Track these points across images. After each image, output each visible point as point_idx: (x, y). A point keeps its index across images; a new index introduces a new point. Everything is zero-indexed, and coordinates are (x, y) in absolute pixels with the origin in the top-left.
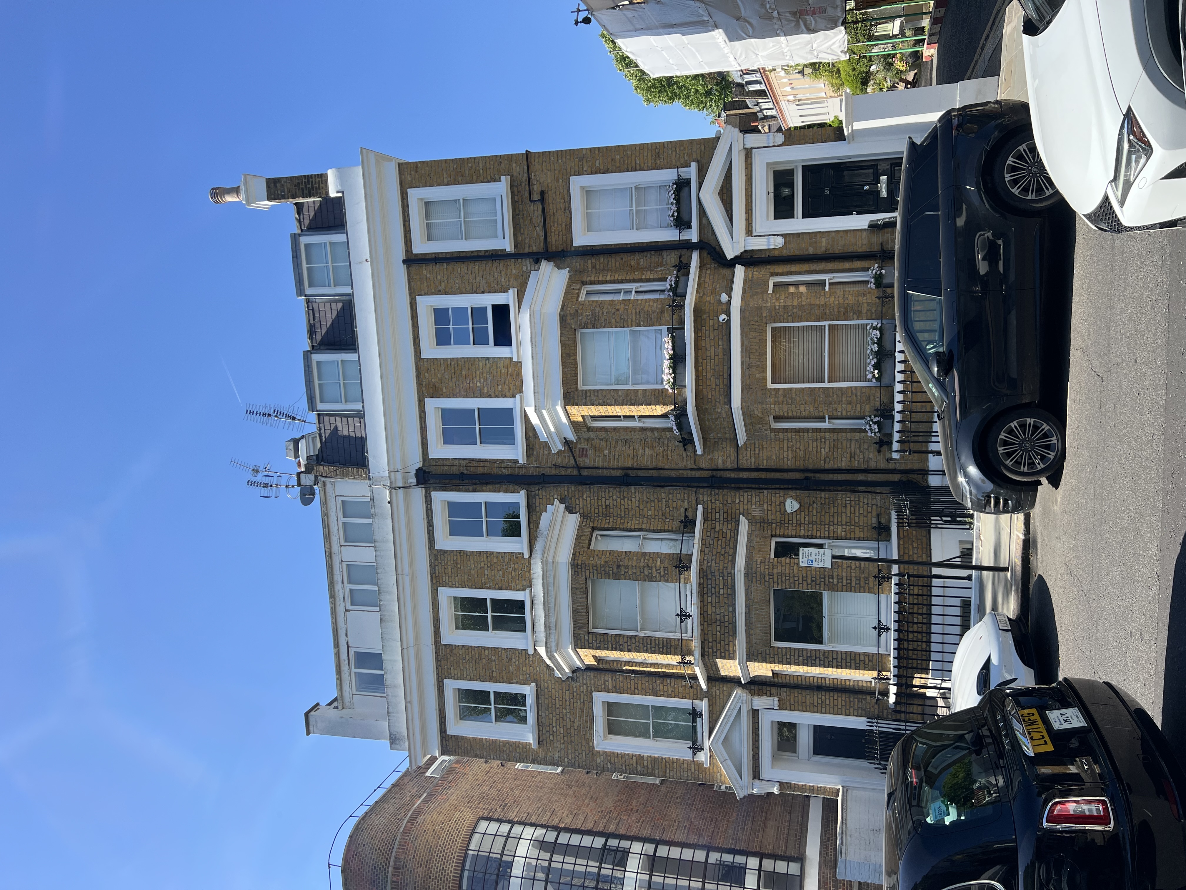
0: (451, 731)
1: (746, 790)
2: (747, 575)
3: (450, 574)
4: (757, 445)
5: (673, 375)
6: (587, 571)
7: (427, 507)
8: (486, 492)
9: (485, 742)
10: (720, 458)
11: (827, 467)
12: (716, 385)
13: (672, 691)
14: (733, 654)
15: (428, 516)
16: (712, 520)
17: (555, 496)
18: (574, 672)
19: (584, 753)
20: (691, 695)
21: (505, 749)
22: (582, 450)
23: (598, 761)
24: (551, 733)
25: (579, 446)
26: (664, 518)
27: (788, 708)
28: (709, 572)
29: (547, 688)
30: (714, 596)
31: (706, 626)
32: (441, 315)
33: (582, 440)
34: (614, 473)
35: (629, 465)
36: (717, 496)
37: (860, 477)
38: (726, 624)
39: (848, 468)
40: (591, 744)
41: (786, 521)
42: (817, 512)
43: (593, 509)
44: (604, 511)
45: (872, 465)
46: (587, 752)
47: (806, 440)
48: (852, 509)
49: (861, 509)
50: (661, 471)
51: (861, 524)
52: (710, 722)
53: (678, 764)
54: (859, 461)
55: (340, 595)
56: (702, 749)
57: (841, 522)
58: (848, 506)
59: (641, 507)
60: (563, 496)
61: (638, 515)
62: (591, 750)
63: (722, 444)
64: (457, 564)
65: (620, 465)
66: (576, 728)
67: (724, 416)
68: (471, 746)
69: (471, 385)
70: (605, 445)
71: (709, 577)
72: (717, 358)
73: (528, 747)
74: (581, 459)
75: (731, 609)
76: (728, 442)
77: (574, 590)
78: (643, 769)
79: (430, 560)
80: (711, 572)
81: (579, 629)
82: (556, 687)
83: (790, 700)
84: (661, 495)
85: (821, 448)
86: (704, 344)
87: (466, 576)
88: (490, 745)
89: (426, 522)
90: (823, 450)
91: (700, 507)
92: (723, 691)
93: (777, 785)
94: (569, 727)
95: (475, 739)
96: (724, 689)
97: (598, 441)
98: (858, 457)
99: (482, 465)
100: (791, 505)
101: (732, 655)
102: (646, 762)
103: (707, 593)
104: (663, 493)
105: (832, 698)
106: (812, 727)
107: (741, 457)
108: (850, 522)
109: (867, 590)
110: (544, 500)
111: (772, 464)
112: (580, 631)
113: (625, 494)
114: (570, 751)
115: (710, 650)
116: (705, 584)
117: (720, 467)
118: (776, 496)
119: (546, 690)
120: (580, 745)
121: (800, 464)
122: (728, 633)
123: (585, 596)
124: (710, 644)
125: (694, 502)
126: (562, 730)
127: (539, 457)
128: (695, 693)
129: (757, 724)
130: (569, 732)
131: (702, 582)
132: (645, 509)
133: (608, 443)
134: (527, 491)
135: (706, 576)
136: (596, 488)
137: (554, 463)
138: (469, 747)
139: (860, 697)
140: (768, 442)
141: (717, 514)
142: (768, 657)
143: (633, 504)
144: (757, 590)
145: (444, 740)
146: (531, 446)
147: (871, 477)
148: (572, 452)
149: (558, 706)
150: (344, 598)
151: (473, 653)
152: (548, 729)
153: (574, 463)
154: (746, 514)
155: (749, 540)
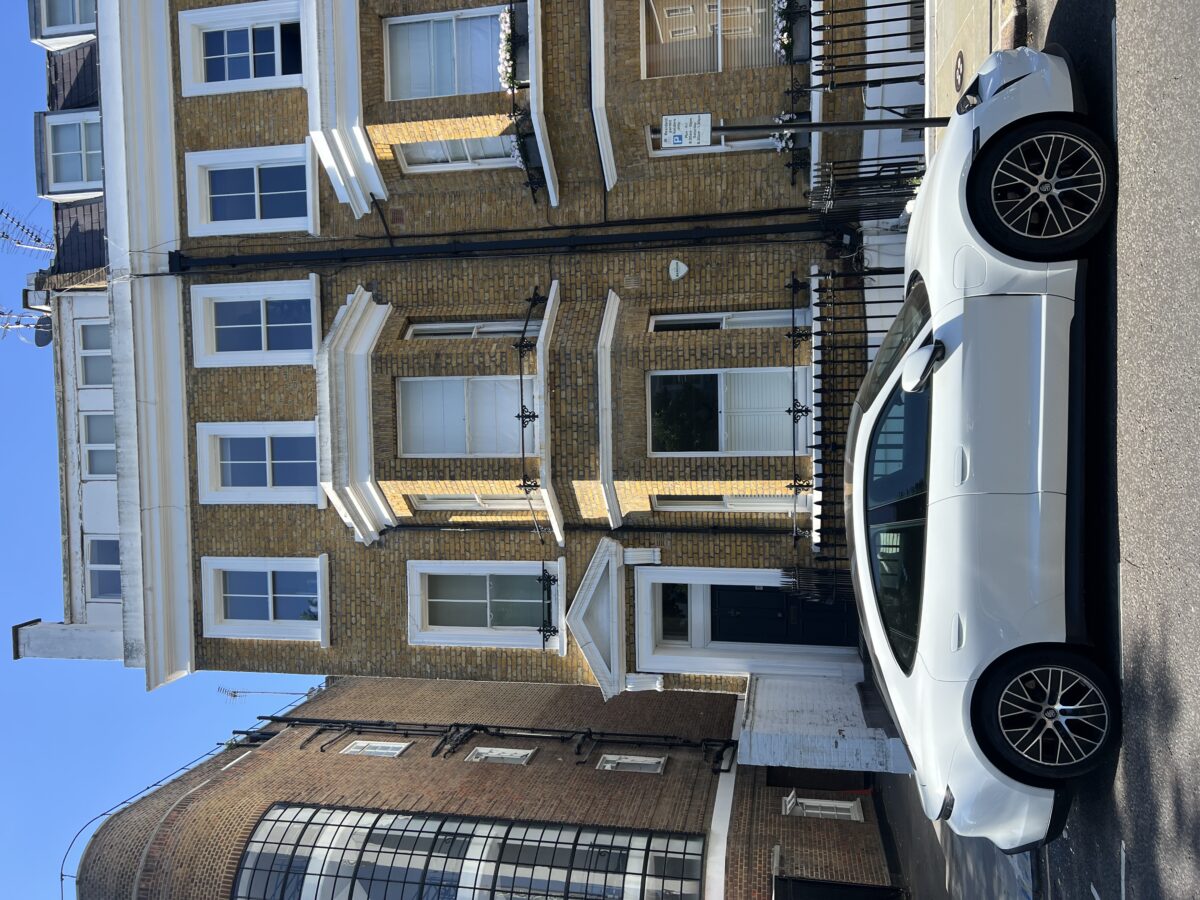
0: (211, 631)
1: (616, 687)
2: (614, 354)
3: (213, 403)
4: (631, 188)
5: (511, 62)
6: (395, 366)
7: (184, 308)
8: (265, 280)
9: (256, 646)
10: (582, 210)
11: (724, 211)
12: (572, 80)
13: (516, 551)
14: (596, 471)
15: (185, 321)
16: (571, 300)
17: (359, 281)
18: (382, 533)
19: (393, 652)
20: (543, 555)
21: (284, 654)
22: (395, 212)
23: (414, 663)
24: (349, 626)
25: (391, 207)
26: (506, 302)
27: (674, 563)
28: (562, 354)
29: (344, 560)
30: (569, 389)
31: (558, 435)
32: (213, 41)
33: (396, 197)
34: (438, 241)
35: (459, 229)
36: (578, 266)
37: (769, 221)
38: (586, 428)
39: (753, 210)
40: (403, 638)
41: (671, 293)
42: (712, 277)
43: (410, 296)
44: (425, 297)
45: (785, 203)
46: (398, 650)
47: (696, 176)
48: (759, 268)
49: (771, 267)
50: (503, 235)
51: (771, 289)
52: (567, 591)
53: (524, 658)
54: (766, 200)
55: (73, 460)
56: (555, 631)
57: (744, 288)
58: (753, 264)
59: (476, 288)
60: (369, 280)
61: (471, 301)
62: (403, 647)
63: (585, 189)
64: (223, 387)
65: (448, 229)
66: (383, 615)
67: (584, 132)
68: (238, 654)
69: (248, 130)
70: (427, 202)
71: (563, 361)
72: (572, 41)
73: (316, 649)
74: (394, 226)
75: (592, 406)
76: (593, 185)
77: (377, 395)
78: (474, 670)
79: (187, 384)
80: (566, 354)
81: (383, 451)
82: (357, 557)
83: (676, 552)
84: (502, 269)
85: (716, 185)
86: (554, 23)
87: (236, 404)
88: (263, 650)
89: (182, 329)
90: (718, 187)
91: (555, 283)
92: (586, 544)
93: (660, 677)
94: (373, 614)
95: (242, 643)
96: (588, 542)
97: (417, 198)
98: (766, 194)
99: (260, 243)
100: (677, 269)
101: (593, 473)
102: (479, 659)
103: (560, 386)
104: (506, 266)
105: (733, 544)
106: (709, 588)
107: (609, 205)
108: (756, 287)
109: (778, 362)
110: (344, 287)
111: (651, 213)
112: (384, 455)
113: (454, 271)
114: (374, 652)
115: (564, 469)
116: (557, 371)
117: (582, 222)
118: (656, 260)
119: (343, 563)
120: (388, 641)
121: (687, 210)
122: (588, 441)
123: (391, 402)
124: (564, 460)
125: (547, 275)
126: (363, 621)
127: (337, 226)
128: (548, 550)
129: (631, 590)
130: (373, 622)
131: (553, 369)
132: (482, 291)
133: (431, 199)
134: (321, 276)
135: (559, 360)
136: (414, 265)
137: (357, 233)
138: (234, 656)
139: (773, 539)
140: (647, 182)
141: (579, 292)
142: (642, 470)
143: (465, 285)
144: (627, 375)
145: (199, 646)
146: (326, 212)
147: (783, 220)
148: (382, 216)
149: (358, 585)
150: (79, 463)
151: (243, 515)
152: (344, 620)
153: (385, 232)
154: (618, 288)
155: (619, 316)
